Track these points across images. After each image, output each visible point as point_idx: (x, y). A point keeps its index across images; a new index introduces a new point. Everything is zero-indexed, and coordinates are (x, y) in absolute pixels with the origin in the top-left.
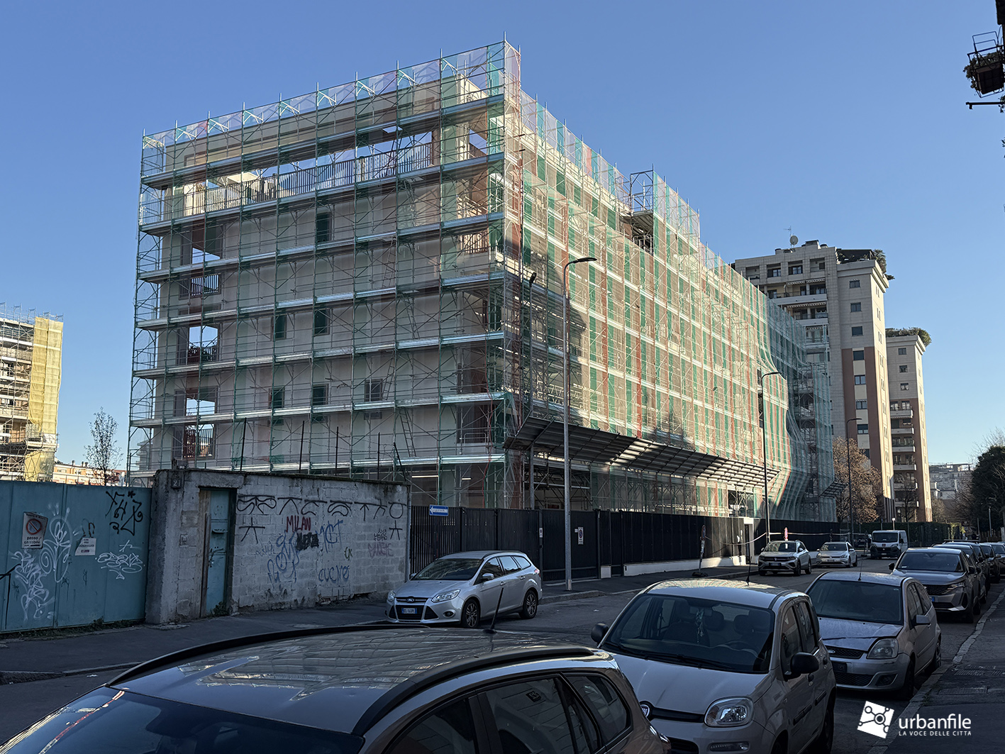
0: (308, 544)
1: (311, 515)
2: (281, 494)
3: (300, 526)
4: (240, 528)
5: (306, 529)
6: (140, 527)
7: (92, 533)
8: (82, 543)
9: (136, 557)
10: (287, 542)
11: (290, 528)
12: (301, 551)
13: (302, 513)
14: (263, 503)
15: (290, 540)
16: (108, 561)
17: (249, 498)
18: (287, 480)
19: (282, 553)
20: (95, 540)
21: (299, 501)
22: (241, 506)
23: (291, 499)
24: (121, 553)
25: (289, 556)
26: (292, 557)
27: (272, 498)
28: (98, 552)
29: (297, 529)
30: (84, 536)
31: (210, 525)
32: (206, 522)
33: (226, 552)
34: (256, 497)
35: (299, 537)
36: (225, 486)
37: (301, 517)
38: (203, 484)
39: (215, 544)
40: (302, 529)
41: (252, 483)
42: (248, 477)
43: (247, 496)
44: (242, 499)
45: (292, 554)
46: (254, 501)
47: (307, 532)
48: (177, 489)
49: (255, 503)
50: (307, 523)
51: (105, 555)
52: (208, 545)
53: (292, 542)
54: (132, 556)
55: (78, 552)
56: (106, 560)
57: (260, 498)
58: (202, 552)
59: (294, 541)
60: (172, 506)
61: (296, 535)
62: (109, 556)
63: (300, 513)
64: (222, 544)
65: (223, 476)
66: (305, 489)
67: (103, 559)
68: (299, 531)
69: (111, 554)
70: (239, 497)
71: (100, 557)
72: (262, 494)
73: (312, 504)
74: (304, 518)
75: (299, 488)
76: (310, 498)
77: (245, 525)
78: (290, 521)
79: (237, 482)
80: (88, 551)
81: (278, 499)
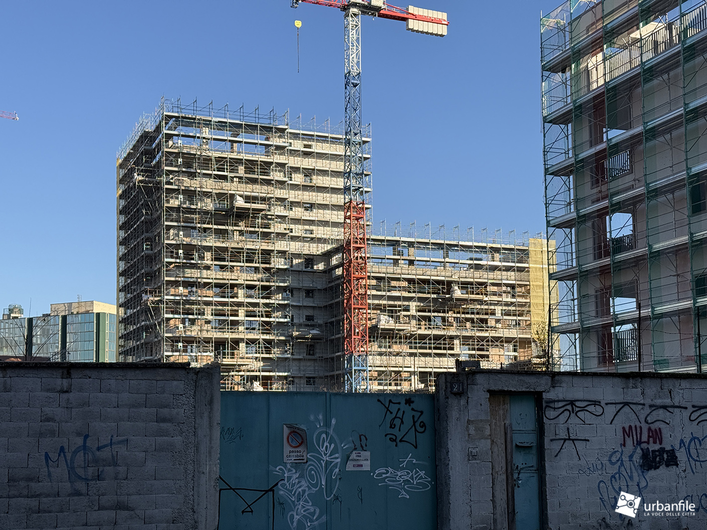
0: (659, 462)
1: (662, 426)
2: (610, 398)
3: (645, 438)
4: (552, 440)
5: (655, 442)
6: (424, 440)
7: (364, 446)
8: (354, 456)
9: (422, 473)
10: (626, 459)
11: (629, 441)
12: (650, 472)
13: (646, 421)
14: (583, 409)
15: (631, 457)
16: (387, 477)
17: (561, 404)
18: (617, 380)
19: (619, 473)
20: (368, 454)
21: (641, 407)
22: (551, 414)
23: (626, 404)
24: (402, 468)
25: (631, 478)
26: (636, 478)
27: (596, 403)
28: (374, 467)
29: (639, 443)
30: (355, 449)
31: (511, 438)
32: (506, 434)
33: (538, 470)
34: (572, 403)
35: (645, 455)
36: (524, 390)
37: (645, 428)
38: (493, 388)
39: (520, 460)
40: (648, 443)
41: (564, 385)
42: (557, 378)
43: (559, 401)
44: (552, 405)
45: (635, 475)
46: (569, 407)
47: (657, 447)
48: (459, 394)
49: (571, 410)
50: (656, 435)
51: (383, 470)
52: (512, 461)
53: (634, 459)
54: (417, 472)
55: (350, 467)
56: (384, 476)
57: (577, 404)
58: (504, 469)
59: (637, 458)
60: (454, 414)
61: (639, 451)
62: (388, 472)
63: (643, 420)
64: (531, 460)
65: (521, 378)
66: (647, 391)
67: (380, 474)
68: (644, 446)
69: (390, 470)
70: (547, 402)
71: (377, 472)
72: (581, 398)
73: (661, 411)
74: (650, 429)
75: (639, 390)
76: (659, 402)
77: (558, 437)
78: (627, 432)
79: (542, 384)
80: (362, 466)
81: (607, 404)
